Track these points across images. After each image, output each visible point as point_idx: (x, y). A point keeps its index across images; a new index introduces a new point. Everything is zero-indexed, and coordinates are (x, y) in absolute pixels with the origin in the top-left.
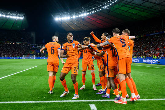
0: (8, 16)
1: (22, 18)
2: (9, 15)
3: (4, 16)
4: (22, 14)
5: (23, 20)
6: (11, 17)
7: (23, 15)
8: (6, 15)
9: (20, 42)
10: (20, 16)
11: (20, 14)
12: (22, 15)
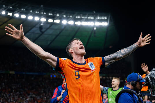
0: (78, 23)
1: (105, 24)
2: (81, 20)
3: (71, 23)
4: (104, 16)
5: (108, 27)
6: (84, 24)
7: (108, 18)
8: (76, 20)
9: (104, 75)
10: (101, 21)
11: (101, 16)
12: (106, 18)
